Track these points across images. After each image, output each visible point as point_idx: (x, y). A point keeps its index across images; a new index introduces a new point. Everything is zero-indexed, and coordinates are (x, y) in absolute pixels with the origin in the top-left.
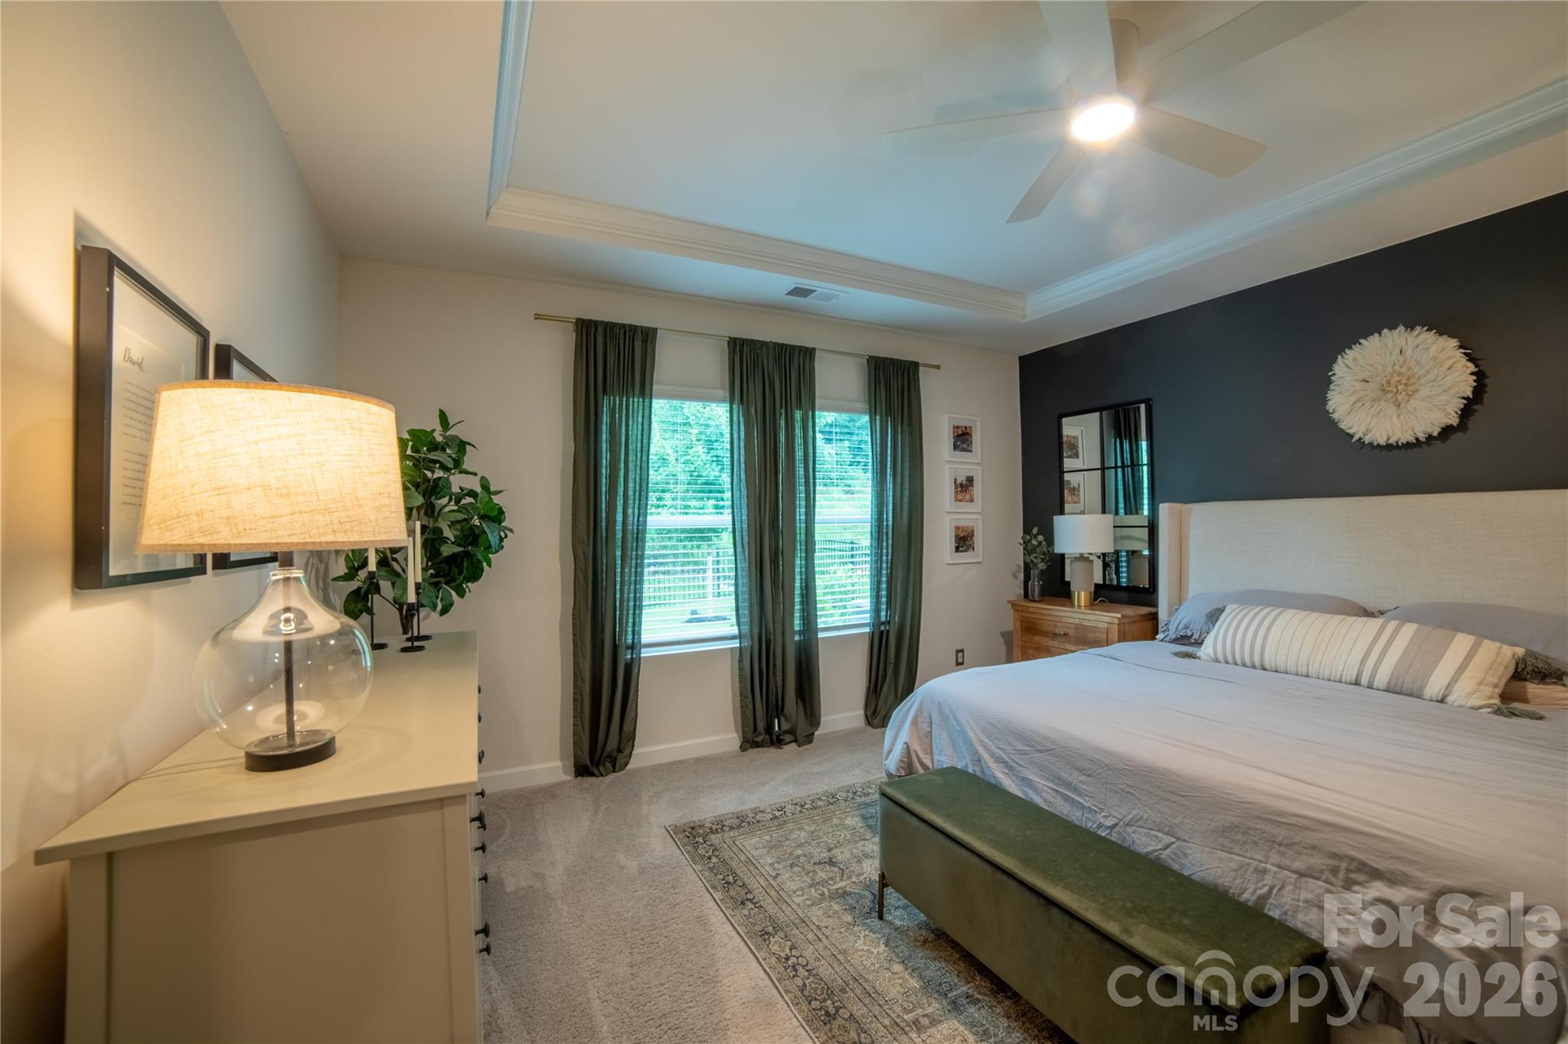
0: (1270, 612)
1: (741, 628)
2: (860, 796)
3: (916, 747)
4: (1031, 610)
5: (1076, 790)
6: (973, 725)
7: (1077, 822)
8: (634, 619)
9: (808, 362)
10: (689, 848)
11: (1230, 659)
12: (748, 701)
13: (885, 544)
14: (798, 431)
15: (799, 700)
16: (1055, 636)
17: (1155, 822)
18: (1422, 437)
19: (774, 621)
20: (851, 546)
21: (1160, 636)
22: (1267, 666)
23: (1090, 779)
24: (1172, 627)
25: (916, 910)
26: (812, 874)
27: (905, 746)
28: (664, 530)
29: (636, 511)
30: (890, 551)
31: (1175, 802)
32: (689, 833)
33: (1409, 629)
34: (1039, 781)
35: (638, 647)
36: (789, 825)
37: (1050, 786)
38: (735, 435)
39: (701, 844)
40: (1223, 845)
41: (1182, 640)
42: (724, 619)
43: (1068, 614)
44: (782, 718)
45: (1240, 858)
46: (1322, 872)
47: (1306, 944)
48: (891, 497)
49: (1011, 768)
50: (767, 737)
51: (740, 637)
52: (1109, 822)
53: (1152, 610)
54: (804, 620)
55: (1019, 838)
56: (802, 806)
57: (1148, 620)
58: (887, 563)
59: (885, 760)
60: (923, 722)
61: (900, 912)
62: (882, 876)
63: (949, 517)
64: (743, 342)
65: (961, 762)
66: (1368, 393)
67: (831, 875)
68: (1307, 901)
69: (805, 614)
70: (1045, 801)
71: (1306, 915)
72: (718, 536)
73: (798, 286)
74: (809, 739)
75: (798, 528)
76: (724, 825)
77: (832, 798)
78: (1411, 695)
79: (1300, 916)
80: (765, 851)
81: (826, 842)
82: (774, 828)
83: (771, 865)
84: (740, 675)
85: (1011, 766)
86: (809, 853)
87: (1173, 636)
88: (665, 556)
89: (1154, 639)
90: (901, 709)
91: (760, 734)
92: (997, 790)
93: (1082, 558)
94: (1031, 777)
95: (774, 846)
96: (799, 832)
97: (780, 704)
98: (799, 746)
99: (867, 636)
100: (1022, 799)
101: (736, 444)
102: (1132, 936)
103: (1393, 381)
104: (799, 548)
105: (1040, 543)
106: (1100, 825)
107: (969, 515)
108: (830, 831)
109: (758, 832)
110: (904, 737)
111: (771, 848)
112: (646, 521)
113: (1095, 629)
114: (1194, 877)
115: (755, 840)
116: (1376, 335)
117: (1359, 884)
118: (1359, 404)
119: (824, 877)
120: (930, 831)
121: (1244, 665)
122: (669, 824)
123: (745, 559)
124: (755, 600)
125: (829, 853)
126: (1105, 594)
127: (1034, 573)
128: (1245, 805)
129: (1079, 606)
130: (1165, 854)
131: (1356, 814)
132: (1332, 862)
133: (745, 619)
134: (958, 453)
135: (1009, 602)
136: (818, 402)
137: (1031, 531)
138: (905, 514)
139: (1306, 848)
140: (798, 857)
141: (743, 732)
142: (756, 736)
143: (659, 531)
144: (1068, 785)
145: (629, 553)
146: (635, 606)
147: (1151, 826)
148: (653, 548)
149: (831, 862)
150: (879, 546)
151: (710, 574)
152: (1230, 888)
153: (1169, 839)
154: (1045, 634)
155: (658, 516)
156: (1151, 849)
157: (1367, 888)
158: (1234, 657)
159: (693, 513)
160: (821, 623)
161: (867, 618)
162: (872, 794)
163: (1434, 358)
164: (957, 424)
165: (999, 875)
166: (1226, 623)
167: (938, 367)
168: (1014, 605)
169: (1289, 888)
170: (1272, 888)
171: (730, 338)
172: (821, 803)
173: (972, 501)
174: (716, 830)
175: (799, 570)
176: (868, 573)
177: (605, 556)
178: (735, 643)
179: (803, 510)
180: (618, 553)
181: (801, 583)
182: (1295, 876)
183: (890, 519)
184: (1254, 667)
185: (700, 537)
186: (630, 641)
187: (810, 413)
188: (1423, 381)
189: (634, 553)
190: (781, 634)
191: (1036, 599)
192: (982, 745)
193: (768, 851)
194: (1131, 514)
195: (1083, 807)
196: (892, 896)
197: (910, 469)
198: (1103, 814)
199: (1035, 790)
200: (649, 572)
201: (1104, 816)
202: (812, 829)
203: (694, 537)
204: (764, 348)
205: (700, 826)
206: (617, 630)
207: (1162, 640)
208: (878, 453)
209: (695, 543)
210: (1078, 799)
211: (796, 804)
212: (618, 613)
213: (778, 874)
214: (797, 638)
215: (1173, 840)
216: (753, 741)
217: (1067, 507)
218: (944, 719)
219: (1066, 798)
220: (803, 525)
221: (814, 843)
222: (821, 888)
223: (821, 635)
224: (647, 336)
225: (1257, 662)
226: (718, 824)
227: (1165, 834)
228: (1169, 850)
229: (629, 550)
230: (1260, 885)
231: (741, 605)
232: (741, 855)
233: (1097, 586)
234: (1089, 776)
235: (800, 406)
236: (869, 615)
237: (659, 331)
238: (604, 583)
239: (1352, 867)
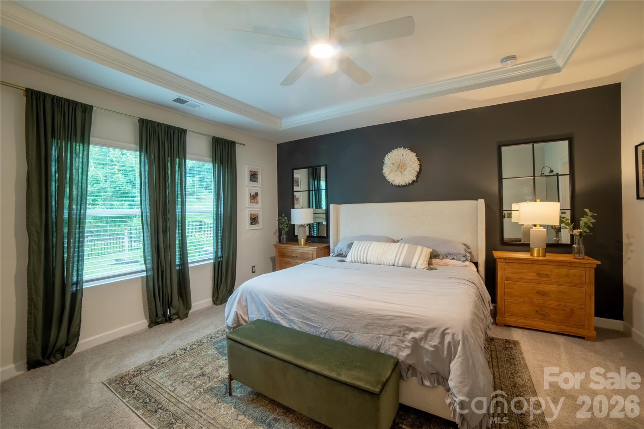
0: (368, 243)
1: (147, 266)
2: (214, 339)
3: (240, 313)
4: (282, 248)
5: (311, 321)
6: (266, 299)
7: (312, 334)
8: (78, 267)
9: (183, 136)
10: (120, 390)
11: (356, 261)
12: (152, 302)
13: (219, 222)
14: (177, 169)
15: (180, 298)
16: (292, 257)
17: (341, 328)
18: (407, 183)
19: (165, 261)
20: (200, 223)
21: (331, 254)
22: (368, 262)
23: (316, 315)
24: (336, 251)
25: (247, 387)
26: (194, 384)
27: (236, 313)
28: (97, 217)
29: (79, 207)
30: (222, 225)
31: (348, 319)
32: (119, 381)
33: (407, 245)
34: (295, 319)
35: (81, 283)
36: (179, 361)
37: (300, 320)
38: (143, 169)
39: (127, 385)
40: (366, 331)
41: (340, 255)
42: (137, 262)
43: (297, 248)
44: (171, 308)
45: (371, 335)
46: (396, 333)
47: (394, 360)
48: (222, 201)
49: (283, 316)
50: (164, 318)
51: (147, 270)
52: (324, 331)
53: (328, 245)
54: (181, 259)
55: (292, 346)
56: (185, 350)
57: (326, 249)
58: (221, 231)
59: (226, 321)
60: (243, 301)
61: (239, 390)
62: (230, 376)
63: (248, 210)
64: (147, 122)
65: (262, 316)
66: (394, 168)
67: (204, 381)
68: (392, 345)
69: (182, 256)
70: (299, 327)
71: (392, 349)
72: (131, 220)
73: (179, 97)
74: (186, 315)
75: (177, 216)
76: (142, 371)
77: (200, 343)
78: (408, 267)
79: (391, 350)
80: (167, 379)
81: (199, 365)
82: (171, 365)
83: (171, 385)
84: (147, 290)
85: (284, 315)
86: (191, 373)
87: (336, 254)
88: (97, 231)
89: (329, 255)
90: (233, 296)
91: (160, 318)
92: (278, 326)
93: (302, 226)
94: (292, 318)
95: (172, 374)
96: (185, 364)
97: (170, 301)
98: (181, 320)
99: (212, 263)
100: (288, 328)
101: (143, 173)
102: (341, 376)
103: (400, 165)
104: (178, 225)
105: (285, 220)
106: (321, 333)
107: (256, 209)
108: (201, 359)
109: (162, 369)
110: (234, 309)
111: (170, 376)
112: (85, 213)
113: (308, 254)
114: (356, 345)
115: (160, 374)
116: (396, 149)
117: (407, 334)
118: (392, 172)
119: (200, 383)
120: (252, 351)
121: (361, 263)
122: (105, 380)
123: (149, 231)
124: (154, 251)
125: (201, 371)
126: (310, 239)
127: (283, 232)
128: (372, 315)
129: (301, 245)
130: (346, 339)
131: (405, 311)
132: (399, 329)
133: (149, 262)
134: (251, 182)
135: (273, 245)
136: (187, 155)
137: (282, 215)
138: (229, 209)
139: (392, 326)
140: (186, 376)
141: (150, 318)
142: (157, 319)
143: (94, 218)
144: (308, 319)
145: (74, 231)
146: (78, 260)
147: (340, 329)
148: (90, 227)
149: (203, 375)
150: (217, 223)
151: (126, 239)
152: (369, 346)
153: (346, 333)
154: (289, 257)
155: (94, 210)
156: (341, 338)
157: (409, 335)
158: (358, 260)
159: (116, 208)
160: (190, 259)
161: (212, 256)
162: (220, 336)
163: (410, 159)
164: (251, 170)
165: (285, 364)
166: (355, 248)
167: (244, 145)
168: (275, 246)
169: (387, 341)
170: (382, 343)
171: (140, 118)
172: (195, 346)
173: (257, 203)
174: (137, 375)
175: (178, 235)
176: (212, 235)
177: (55, 233)
178: (145, 274)
179: (180, 207)
180: (66, 231)
181: (179, 242)
182: (388, 337)
183: (222, 211)
184: (364, 263)
185: (120, 220)
186: (75, 279)
187: (184, 160)
188: (408, 165)
189: (77, 230)
190: (169, 267)
191: (284, 243)
192: (271, 308)
193: (169, 378)
194: (318, 208)
195: (314, 327)
196: (235, 384)
197: (231, 189)
198: (322, 328)
199: (294, 323)
200: (88, 240)
201: (322, 329)
202: (192, 360)
203: (116, 221)
204: (160, 126)
205: (126, 375)
206: (65, 275)
207: (332, 256)
208: (217, 181)
209: (117, 224)
210: (312, 324)
211: (182, 349)
212: (66, 265)
213: (175, 389)
214: (178, 268)
215: (348, 333)
216: (156, 322)
217: (296, 206)
218: (253, 299)
219: (307, 324)
220: (180, 214)
221: (193, 367)
222: (199, 389)
223: (190, 266)
224: (87, 110)
225: (365, 262)
226: (138, 371)
227: (345, 331)
228: (347, 337)
229: (74, 228)
230: (378, 343)
231: (147, 254)
232: (153, 385)
233: (307, 236)
234: (316, 314)
235: (178, 156)
236: (213, 254)
237: (94, 108)
238: (55, 249)
239: (405, 329)
